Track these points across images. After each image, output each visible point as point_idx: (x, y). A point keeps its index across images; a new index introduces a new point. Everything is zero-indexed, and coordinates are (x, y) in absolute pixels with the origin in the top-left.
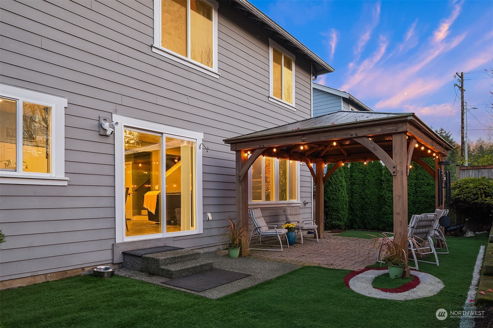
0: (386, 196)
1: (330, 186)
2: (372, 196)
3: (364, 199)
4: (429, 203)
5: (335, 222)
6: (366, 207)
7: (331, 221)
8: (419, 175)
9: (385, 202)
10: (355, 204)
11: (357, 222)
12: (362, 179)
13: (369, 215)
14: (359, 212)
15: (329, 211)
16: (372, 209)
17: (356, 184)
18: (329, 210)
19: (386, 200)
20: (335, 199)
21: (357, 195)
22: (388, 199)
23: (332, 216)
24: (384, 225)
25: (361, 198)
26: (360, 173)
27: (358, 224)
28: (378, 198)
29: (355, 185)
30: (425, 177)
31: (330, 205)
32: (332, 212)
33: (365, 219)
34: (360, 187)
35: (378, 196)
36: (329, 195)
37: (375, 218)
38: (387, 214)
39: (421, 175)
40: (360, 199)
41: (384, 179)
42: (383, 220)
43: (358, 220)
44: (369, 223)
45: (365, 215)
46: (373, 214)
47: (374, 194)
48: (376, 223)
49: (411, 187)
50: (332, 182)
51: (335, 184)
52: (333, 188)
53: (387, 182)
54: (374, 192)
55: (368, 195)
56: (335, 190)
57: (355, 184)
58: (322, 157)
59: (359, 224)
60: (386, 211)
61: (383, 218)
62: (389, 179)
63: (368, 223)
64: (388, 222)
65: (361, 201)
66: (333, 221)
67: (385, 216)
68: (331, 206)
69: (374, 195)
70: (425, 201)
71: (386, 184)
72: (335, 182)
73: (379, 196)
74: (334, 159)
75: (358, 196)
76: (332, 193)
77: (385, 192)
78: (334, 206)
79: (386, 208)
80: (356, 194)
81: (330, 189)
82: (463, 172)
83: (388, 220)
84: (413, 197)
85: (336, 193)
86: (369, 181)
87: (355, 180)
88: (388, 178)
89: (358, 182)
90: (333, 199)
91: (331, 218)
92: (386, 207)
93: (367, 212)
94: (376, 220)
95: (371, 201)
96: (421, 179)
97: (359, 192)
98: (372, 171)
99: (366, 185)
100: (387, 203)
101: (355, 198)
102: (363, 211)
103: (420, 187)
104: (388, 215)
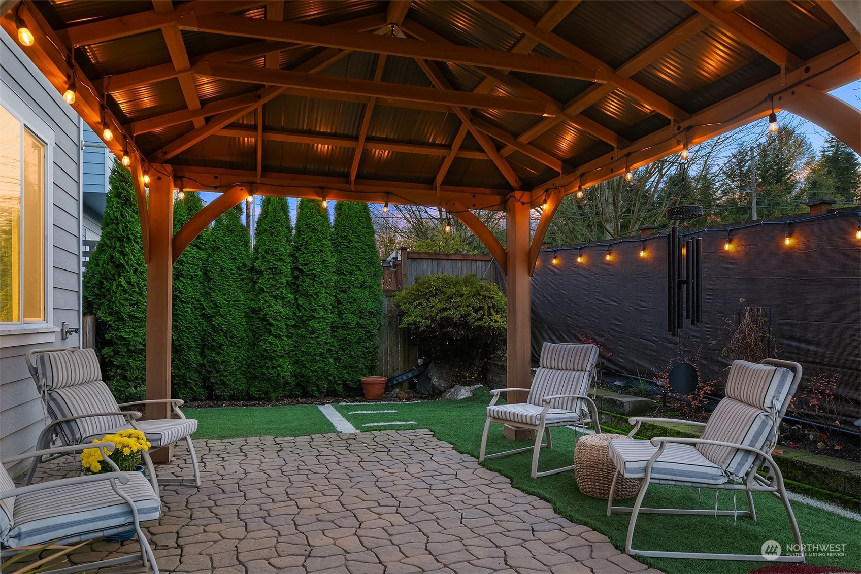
0: (270, 311)
1: (120, 275)
2: (230, 311)
3: (208, 318)
4: (366, 328)
5: (135, 387)
6: (214, 340)
7: (123, 386)
8: (340, 262)
9: (267, 326)
10: (184, 331)
11: (188, 382)
12: (200, 263)
13: (224, 362)
14: (195, 355)
15: (114, 355)
16: (231, 345)
17: (184, 277)
18: (117, 353)
19: (271, 320)
20: (136, 318)
21: (187, 307)
22: (275, 319)
23: (127, 370)
24: (266, 385)
25: (201, 316)
26: (194, 246)
27: (191, 389)
28: (247, 316)
29: (181, 278)
30: (355, 269)
31: (122, 338)
32: (126, 359)
33: (211, 372)
34: (197, 286)
35: (245, 312)
36: (116, 306)
37: (238, 369)
38: (272, 358)
39: (348, 263)
40: (196, 319)
41: (263, 268)
42: (263, 373)
43: (191, 379)
44: (223, 382)
45: (213, 362)
46: (235, 359)
47: (237, 306)
48: (242, 382)
49: (327, 291)
50: (127, 263)
51: (136, 270)
52: (129, 283)
53: (271, 276)
54: (235, 301)
55: (221, 308)
56: (137, 290)
57: (182, 275)
58: (174, 162)
59: (195, 388)
60: (270, 350)
61: (261, 367)
62: (276, 268)
63: (221, 384)
64: (276, 378)
65: (199, 323)
66: (130, 386)
67: (266, 363)
68: (125, 339)
69: (236, 309)
70: (358, 324)
71: (268, 280)
72: (136, 266)
73: (248, 310)
74: (216, 177)
75: (192, 310)
76: (126, 300)
77: (266, 302)
78: (134, 340)
79: (269, 342)
80: (185, 303)
81: (122, 286)
82: (412, 263)
83: (275, 372)
84: (332, 313)
85: (140, 298)
86: (222, 270)
87: (181, 264)
88: (274, 264)
89: (189, 271)
90: (132, 317)
91: (125, 378)
92: (269, 339)
93: (219, 354)
94: (241, 373)
95: (228, 324)
96: (347, 272)
97: (192, 298)
98: (227, 243)
99: (212, 279)
100: (272, 329)
101: (181, 315)
102: (207, 352)
103: (345, 292)
104: (277, 361)
